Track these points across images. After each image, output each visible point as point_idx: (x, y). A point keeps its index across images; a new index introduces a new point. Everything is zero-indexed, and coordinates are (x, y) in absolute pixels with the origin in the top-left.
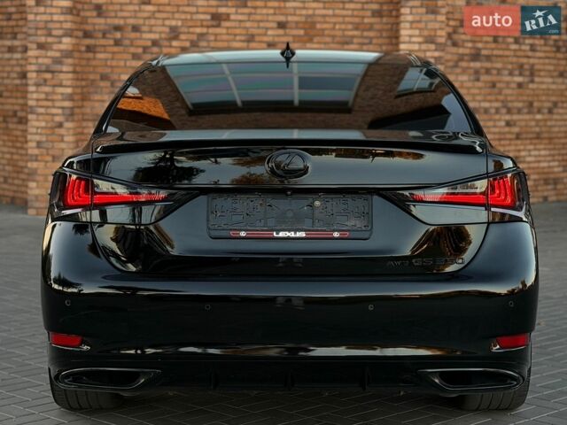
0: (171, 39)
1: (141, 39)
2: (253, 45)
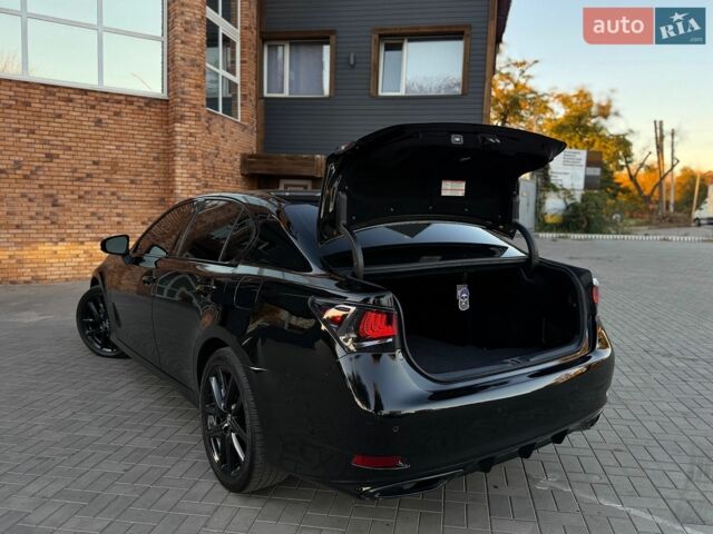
2: (76, 175)
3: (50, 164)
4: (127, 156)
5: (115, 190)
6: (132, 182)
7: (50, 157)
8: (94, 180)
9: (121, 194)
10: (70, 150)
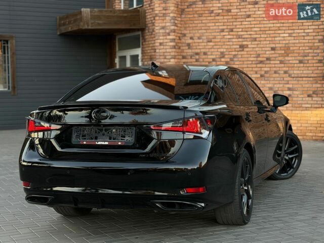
0: (221, 58)
1: (208, 58)
2: (259, 59)
3: (242, 53)
4: (297, 41)
5: (287, 69)
6: (301, 62)
7: (242, 47)
8: (272, 62)
9: (292, 72)
10: (256, 41)
